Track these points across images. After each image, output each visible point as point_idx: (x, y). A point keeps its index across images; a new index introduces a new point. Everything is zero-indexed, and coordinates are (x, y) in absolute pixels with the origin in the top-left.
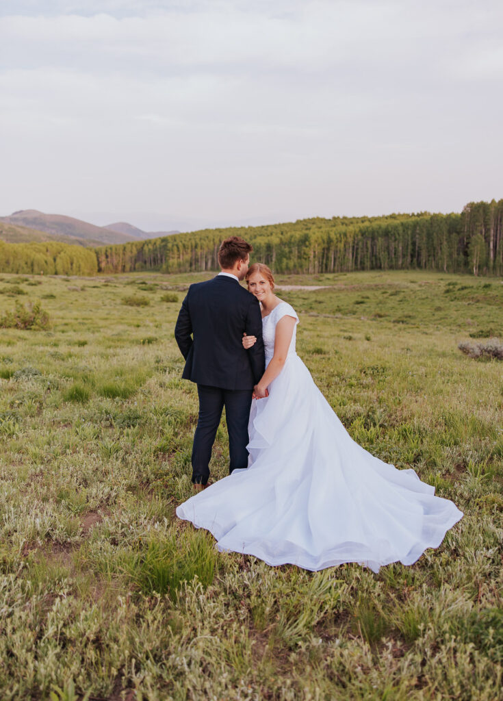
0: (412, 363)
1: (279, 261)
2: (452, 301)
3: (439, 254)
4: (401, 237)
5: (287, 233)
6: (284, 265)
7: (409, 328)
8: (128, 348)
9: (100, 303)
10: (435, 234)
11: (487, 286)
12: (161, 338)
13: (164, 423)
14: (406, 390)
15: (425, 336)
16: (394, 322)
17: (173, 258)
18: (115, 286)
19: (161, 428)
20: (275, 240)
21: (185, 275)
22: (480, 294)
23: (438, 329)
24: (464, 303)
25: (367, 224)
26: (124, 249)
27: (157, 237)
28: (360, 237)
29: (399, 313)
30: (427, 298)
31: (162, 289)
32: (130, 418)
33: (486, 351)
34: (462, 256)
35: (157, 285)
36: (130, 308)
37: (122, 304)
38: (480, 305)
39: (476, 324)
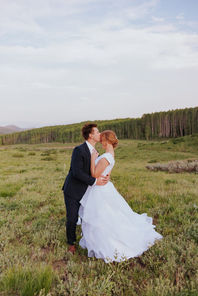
0: (129, 174)
1: (75, 138)
2: (140, 150)
3: (134, 133)
4: (120, 127)
5: (77, 127)
6: (77, 139)
7: (126, 161)
8: (13, 175)
9: (3, 157)
10: (132, 126)
11: (152, 144)
12: (28, 170)
13: (28, 207)
14: (129, 185)
15: (131, 164)
16: (120, 159)
17: (33, 138)
18: (9, 150)
19: (27, 209)
20: (73, 130)
21: (38, 144)
22: (150, 147)
23: (136, 161)
24: (145, 150)
25: (107, 123)
26: (13, 135)
27: (26, 130)
28: (105, 127)
29: (122, 155)
30: (131, 149)
31: (29, 150)
32: (12, 206)
33: (156, 168)
34: (142, 134)
35: (27, 149)
36: (16, 158)
37: (12, 157)
38: (150, 151)
39: (150, 158)
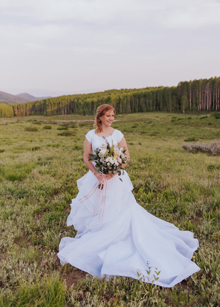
0: (162, 156)
2: (175, 125)
3: (168, 104)
4: (151, 97)
5: (100, 96)
7: (157, 138)
8: (25, 153)
9: (14, 130)
10: (166, 96)
11: (189, 118)
12: (42, 147)
13: (40, 194)
15: (164, 142)
17: (49, 109)
18: (22, 123)
19: (38, 198)
20: (95, 100)
21: (55, 116)
22: (187, 122)
23: (170, 138)
24: (180, 126)
25: (136, 92)
26: (26, 105)
28: (133, 98)
29: (152, 131)
30: (164, 124)
31: (44, 123)
32: (21, 193)
33: (195, 148)
34: (178, 105)
35: (41, 121)
36: (28, 132)
37: (25, 131)
38: (187, 126)
39: (186, 135)
